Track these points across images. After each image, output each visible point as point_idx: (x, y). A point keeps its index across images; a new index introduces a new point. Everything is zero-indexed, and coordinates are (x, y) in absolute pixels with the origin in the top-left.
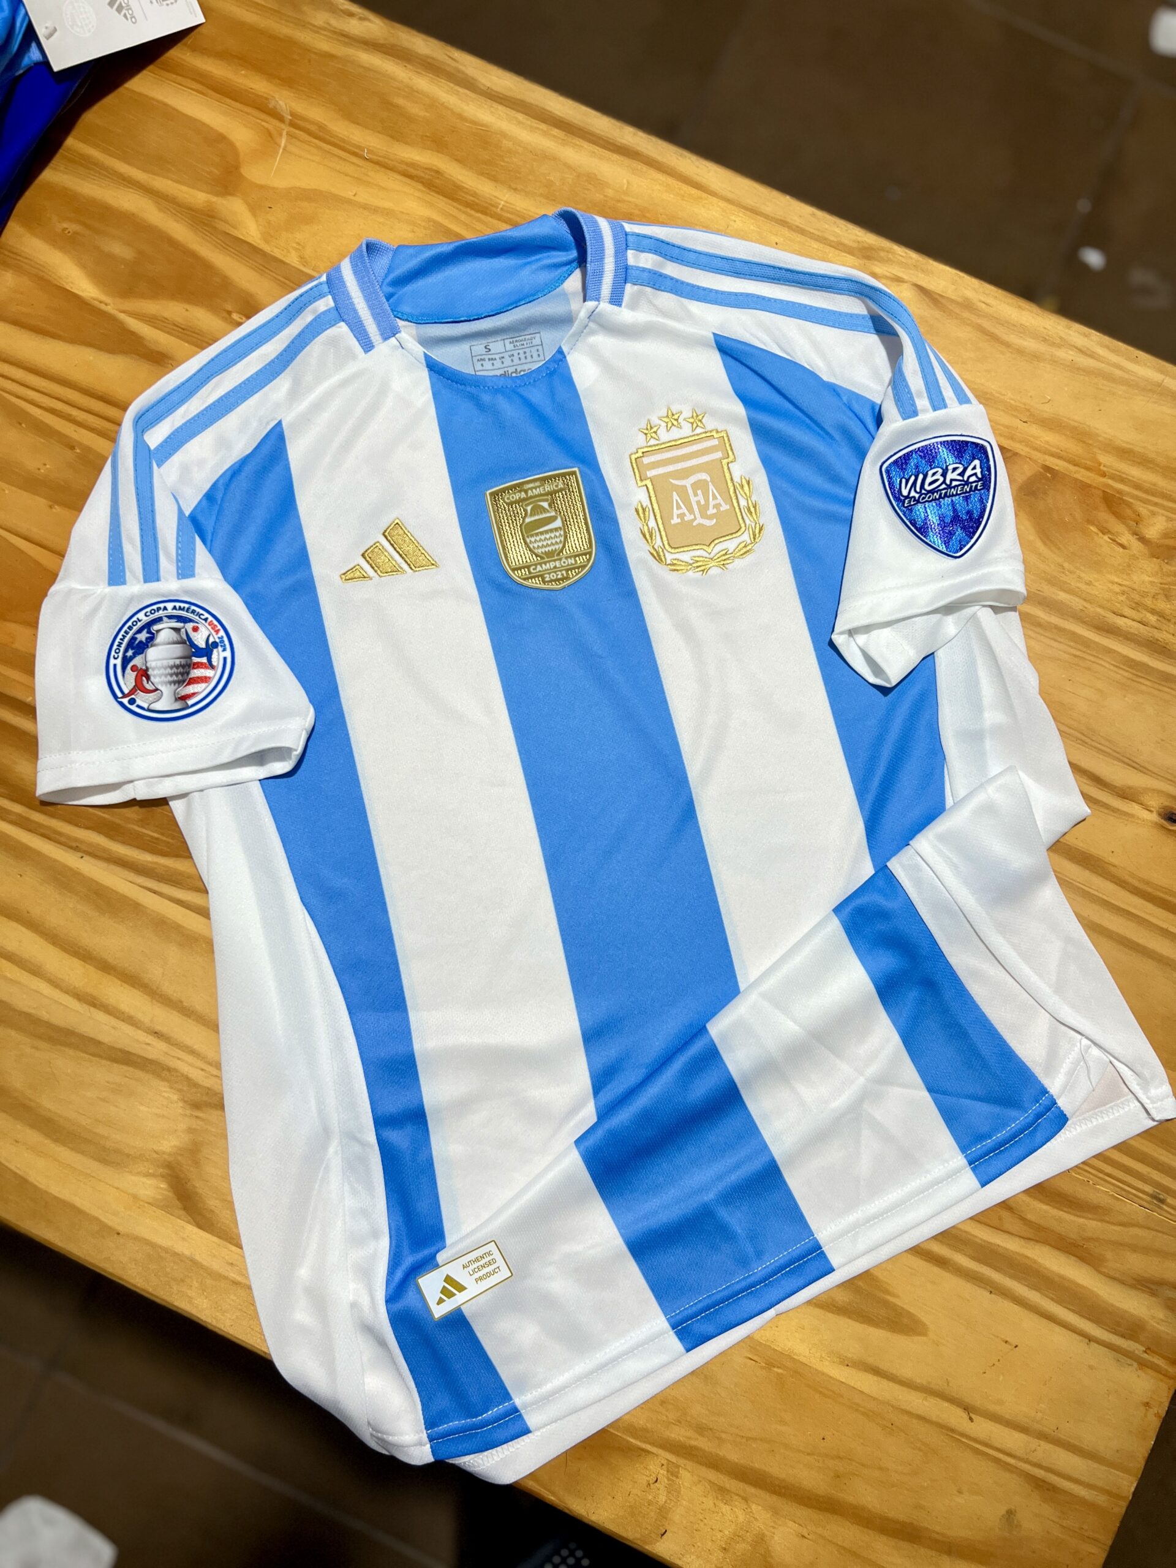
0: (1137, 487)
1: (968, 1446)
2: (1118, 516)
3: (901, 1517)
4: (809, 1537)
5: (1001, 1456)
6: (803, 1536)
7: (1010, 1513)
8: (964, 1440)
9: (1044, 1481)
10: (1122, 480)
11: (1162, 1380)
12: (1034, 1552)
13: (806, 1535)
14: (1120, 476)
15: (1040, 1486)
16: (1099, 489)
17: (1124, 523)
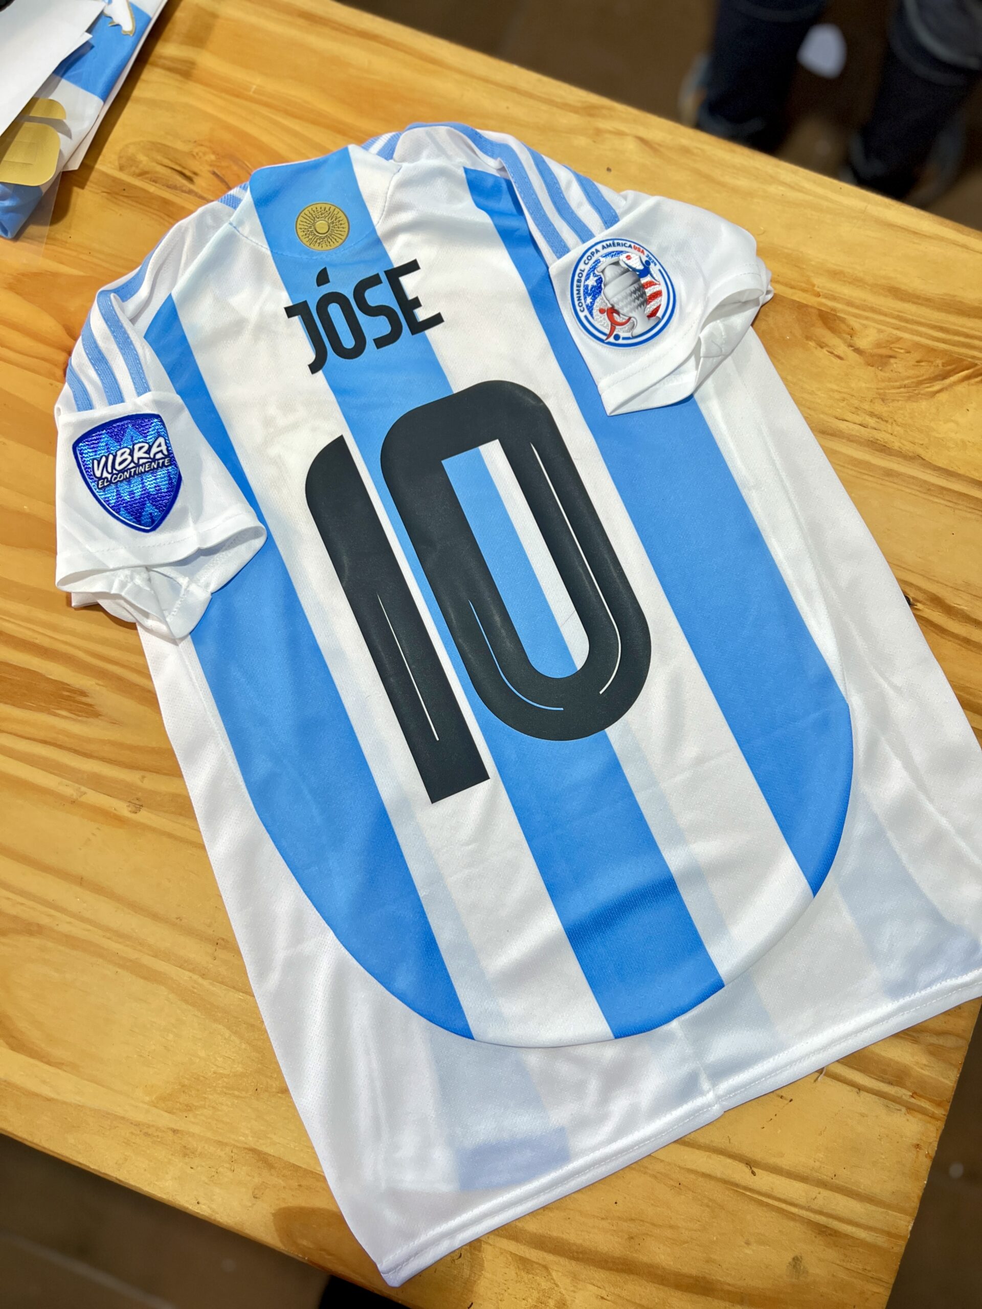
0: (850, 304)
1: (752, 1199)
2: (833, 330)
3: (694, 1272)
4: (608, 1298)
5: (784, 1206)
6: (602, 1298)
7: (796, 1260)
8: (748, 1193)
9: (826, 1227)
10: (834, 298)
11: (930, 1123)
12: (822, 1296)
13: (606, 1297)
14: (832, 295)
15: (823, 1231)
16: (815, 308)
17: (839, 337)
